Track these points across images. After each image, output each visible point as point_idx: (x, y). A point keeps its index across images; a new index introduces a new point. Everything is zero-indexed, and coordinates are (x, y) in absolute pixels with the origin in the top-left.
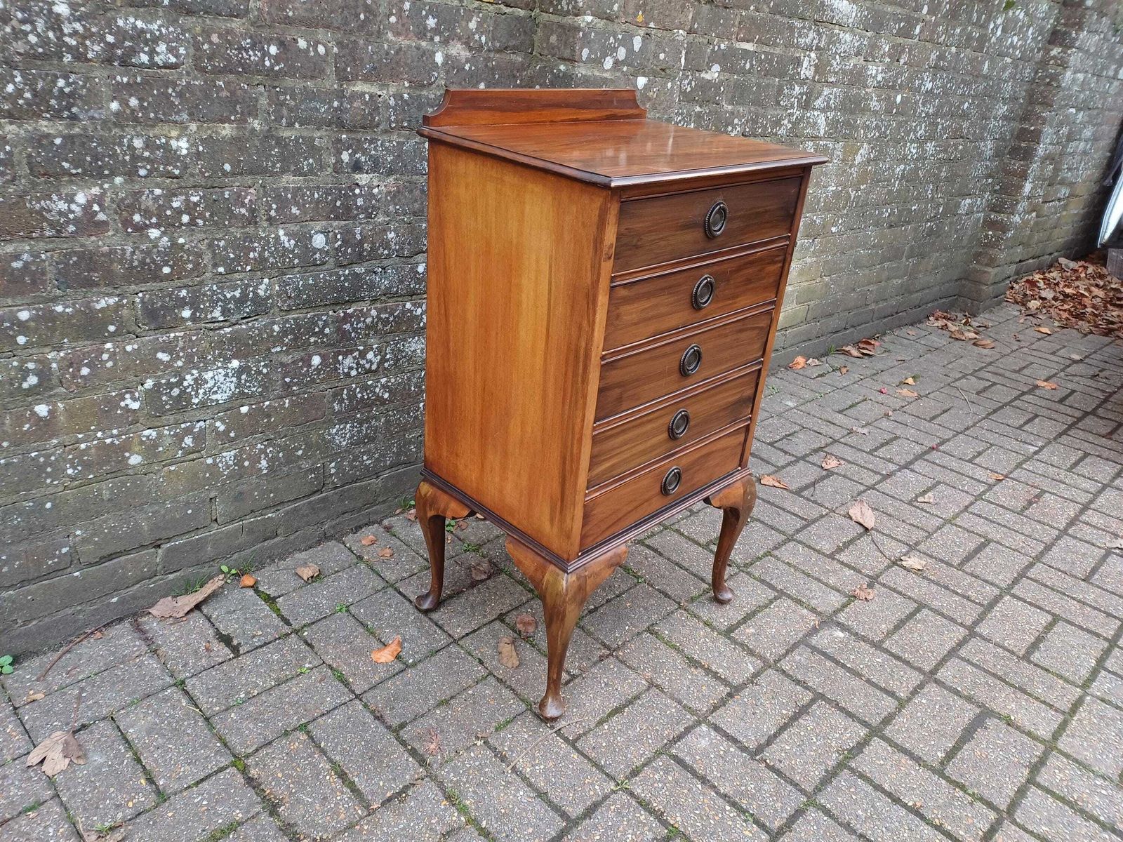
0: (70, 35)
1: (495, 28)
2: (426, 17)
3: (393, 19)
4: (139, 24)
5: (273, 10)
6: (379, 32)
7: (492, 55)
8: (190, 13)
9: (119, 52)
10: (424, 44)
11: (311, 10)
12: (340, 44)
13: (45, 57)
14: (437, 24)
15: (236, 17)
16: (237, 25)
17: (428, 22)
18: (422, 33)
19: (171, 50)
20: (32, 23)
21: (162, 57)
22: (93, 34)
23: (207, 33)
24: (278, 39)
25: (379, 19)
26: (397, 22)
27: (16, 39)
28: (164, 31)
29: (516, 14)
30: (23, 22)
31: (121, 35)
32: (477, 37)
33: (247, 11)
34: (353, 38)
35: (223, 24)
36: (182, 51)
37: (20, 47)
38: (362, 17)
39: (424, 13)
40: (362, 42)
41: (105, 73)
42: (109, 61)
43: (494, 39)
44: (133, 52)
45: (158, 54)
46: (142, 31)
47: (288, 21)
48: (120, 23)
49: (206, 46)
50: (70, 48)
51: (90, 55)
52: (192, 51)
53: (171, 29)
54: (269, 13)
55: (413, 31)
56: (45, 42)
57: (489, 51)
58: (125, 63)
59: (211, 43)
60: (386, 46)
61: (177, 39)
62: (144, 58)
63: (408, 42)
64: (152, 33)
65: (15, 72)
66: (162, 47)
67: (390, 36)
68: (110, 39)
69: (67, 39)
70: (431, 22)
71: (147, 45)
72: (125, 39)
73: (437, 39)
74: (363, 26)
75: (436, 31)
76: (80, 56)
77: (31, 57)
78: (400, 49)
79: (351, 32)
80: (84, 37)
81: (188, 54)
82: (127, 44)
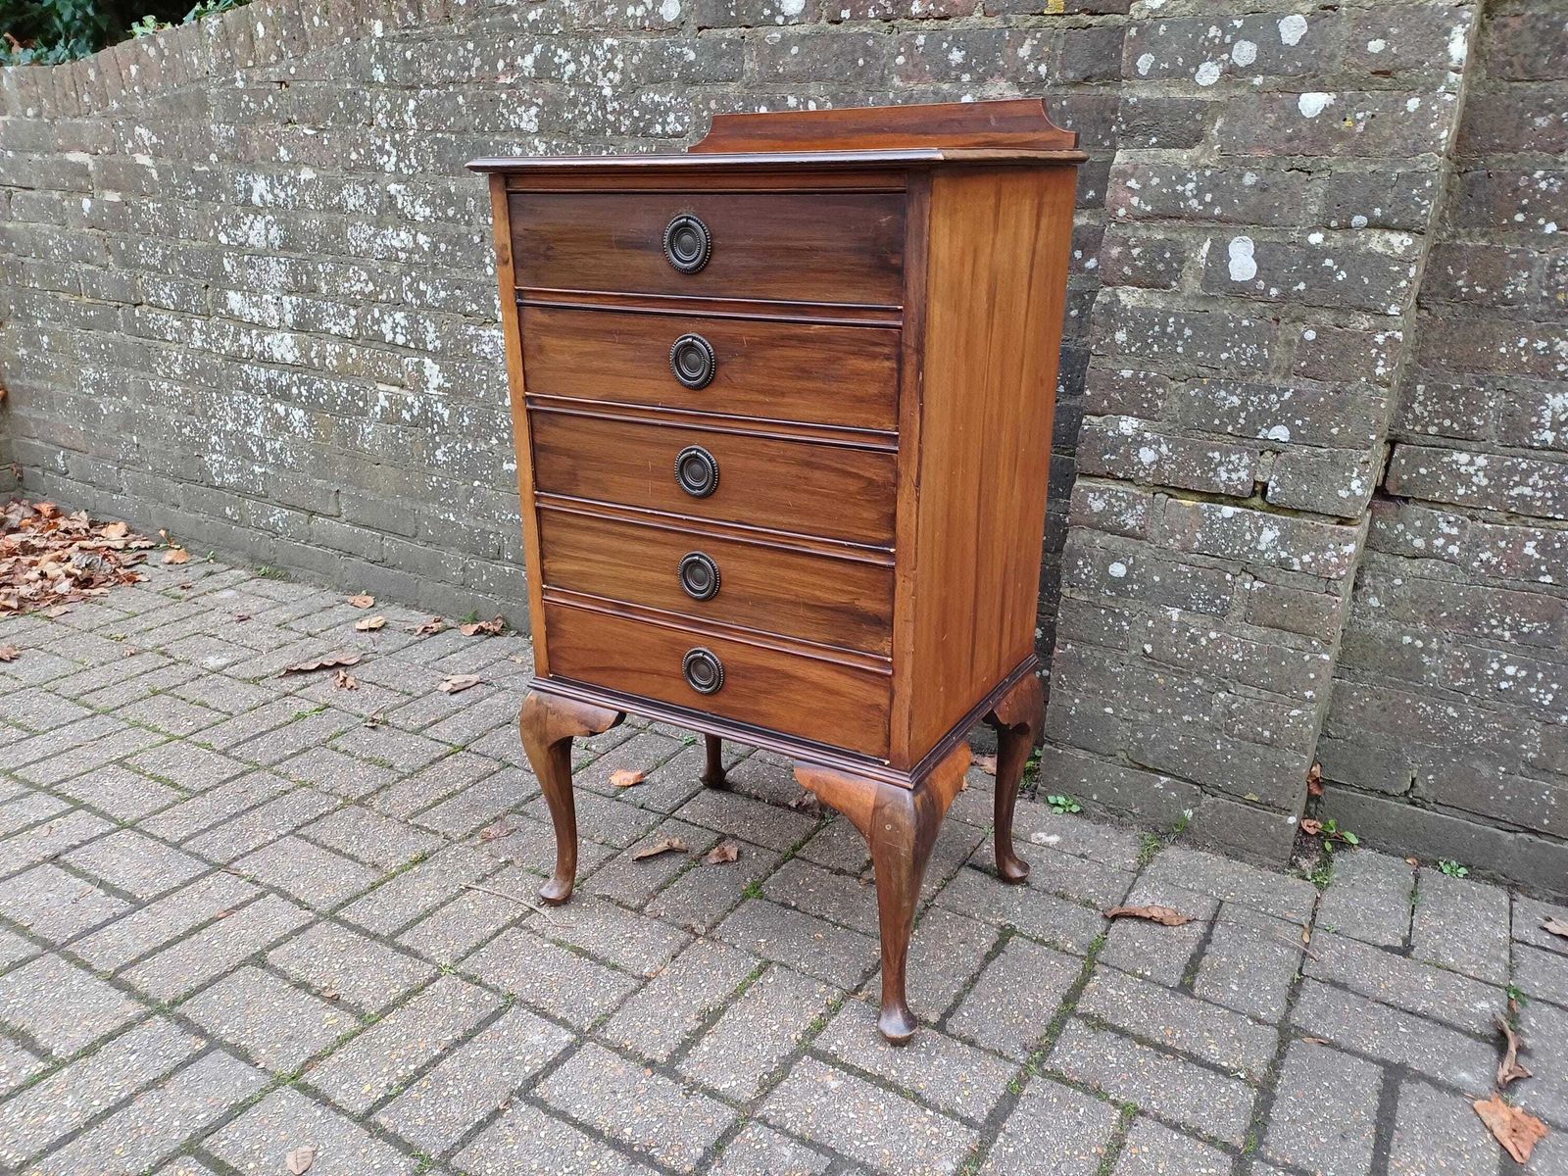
0: (611, 113)
1: (1066, 52)
2: (949, 50)
3: (900, 60)
4: (657, 98)
5: (763, 69)
6: (882, 78)
7: (1061, 91)
8: (694, 83)
9: (642, 124)
10: (946, 87)
11: (802, 63)
12: (834, 98)
13: (595, 133)
14: (964, 58)
15: (731, 81)
16: (732, 88)
17: (950, 57)
18: (944, 72)
19: (678, 119)
20: (590, 105)
21: (671, 126)
22: (625, 111)
23: (706, 100)
24: (768, 99)
25: (882, 62)
26: (907, 63)
27: (581, 119)
28: (673, 101)
29: (1111, 23)
30: (584, 105)
31: (644, 109)
32: (1031, 67)
33: (742, 73)
34: (850, 90)
35: (719, 90)
36: (687, 119)
37: (581, 125)
38: (861, 62)
39: (945, 45)
40: (860, 93)
41: (633, 144)
42: (634, 133)
43: (1064, 68)
44: (651, 123)
45: (669, 124)
46: (659, 104)
47: (779, 79)
48: (644, 98)
49: (705, 113)
50: (612, 125)
51: (623, 129)
52: (694, 119)
53: (679, 100)
54: (759, 72)
55: (930, 72)
56: (596, 119)
57: (1056, 85)
58: (646, 135)
59: (709, 109)
60: (891, 95)
61: (684, 109)
62: (659, 128)
63: (922, 87)
64: (665, 105)
65: (579, 146)
66: (671, 118)
67: (897, 81)
68: (636, 113)
69: (609, 116)
70: (956, 56)
71: (661, 116)
72: (646, 113)
73: (966, 78)
74: (860, 73)
75: (963, 67)
76: (616, 131)
77: (588, 132)
78: (911, 96)
79: (847, 82)
80: (620, 114)
81: (691, 122)
82: (648, 117)
